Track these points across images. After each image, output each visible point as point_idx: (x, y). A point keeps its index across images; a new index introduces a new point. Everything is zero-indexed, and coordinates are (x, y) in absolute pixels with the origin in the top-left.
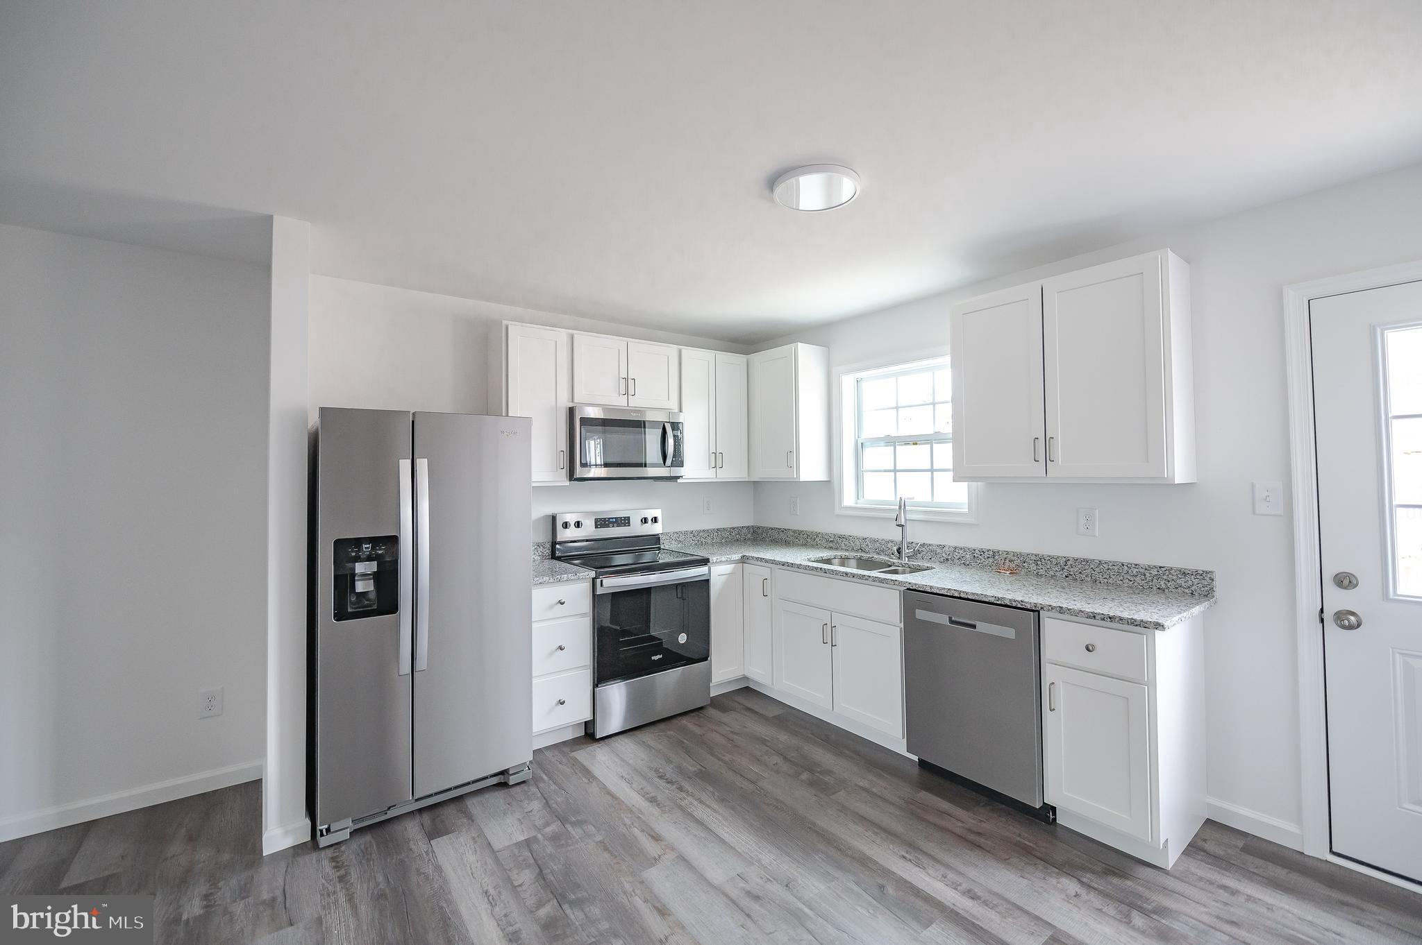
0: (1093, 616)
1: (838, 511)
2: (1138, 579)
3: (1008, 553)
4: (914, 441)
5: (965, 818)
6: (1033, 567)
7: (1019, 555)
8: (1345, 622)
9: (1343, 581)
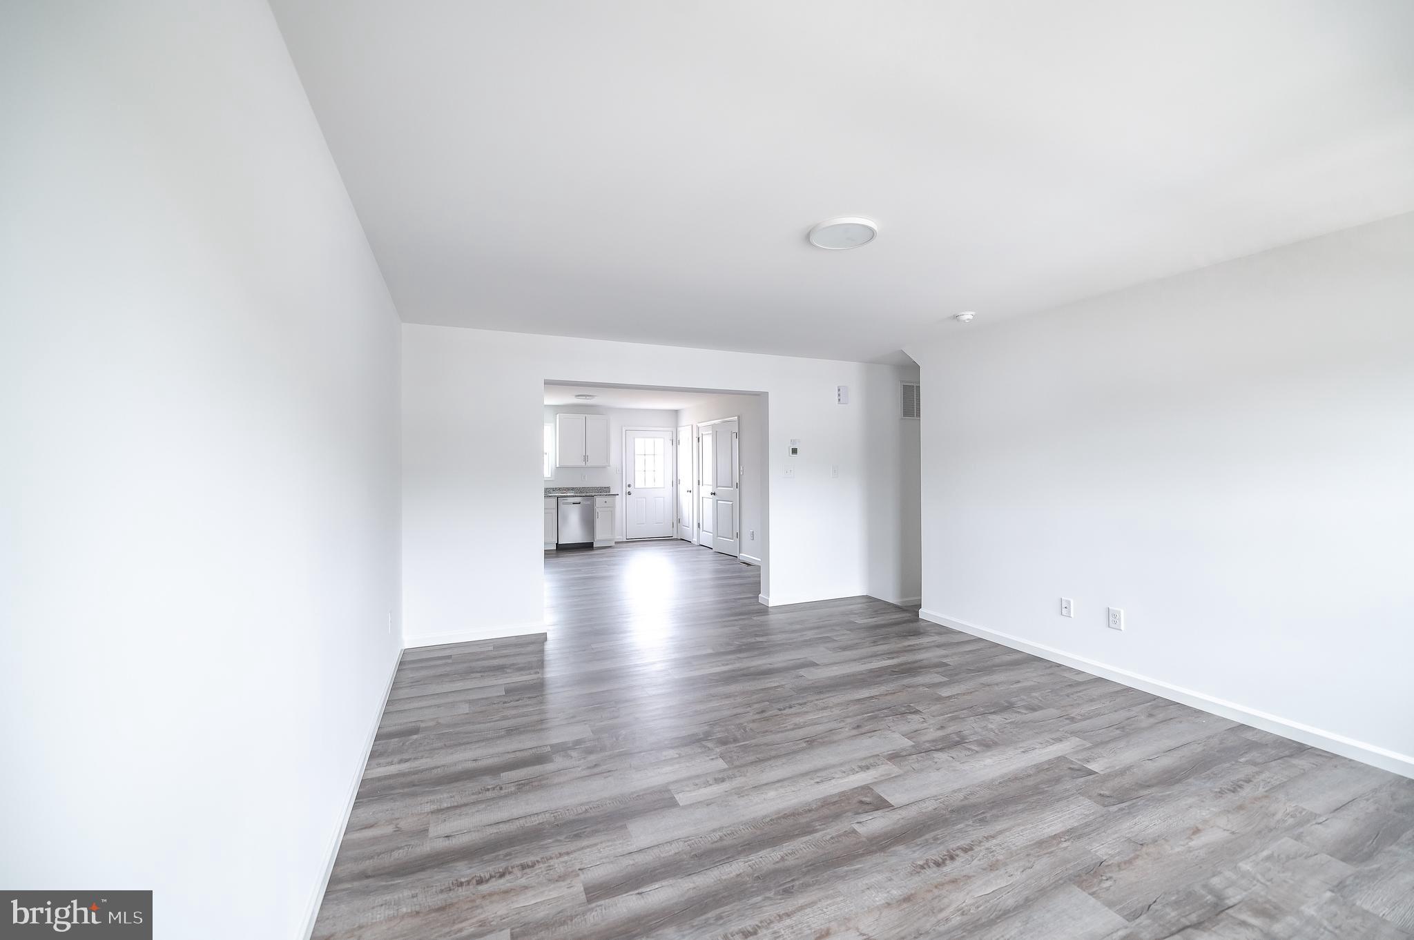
0: (606, 495)
2: (597, 490)
3: (566, 487)
6: (573, 489)
7: (569, 487)
8: (629, 493)
9: (629, 486)
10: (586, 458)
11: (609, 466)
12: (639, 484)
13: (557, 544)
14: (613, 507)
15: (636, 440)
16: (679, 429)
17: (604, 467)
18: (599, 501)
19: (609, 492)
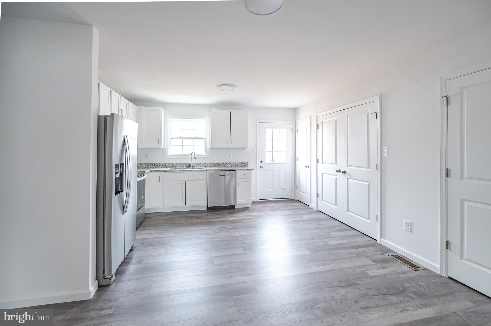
0: (245, 170)
1: (167, 157)
2: (238, 165)
3: (215, 163)
4: (188, 138)
5: (226, 212)
6: (220, 165)
7: (217, 163)
8: (261, 167)
9: (261, 162)
10: (230, 142)
11: (247, 148)
12: (268, 161)
13: (208, 206)
14: (250, 179)
15: (267, 129)
16: (297, 121)
17: (244, 148)
18: (239, 174)
19: (247, 166)
